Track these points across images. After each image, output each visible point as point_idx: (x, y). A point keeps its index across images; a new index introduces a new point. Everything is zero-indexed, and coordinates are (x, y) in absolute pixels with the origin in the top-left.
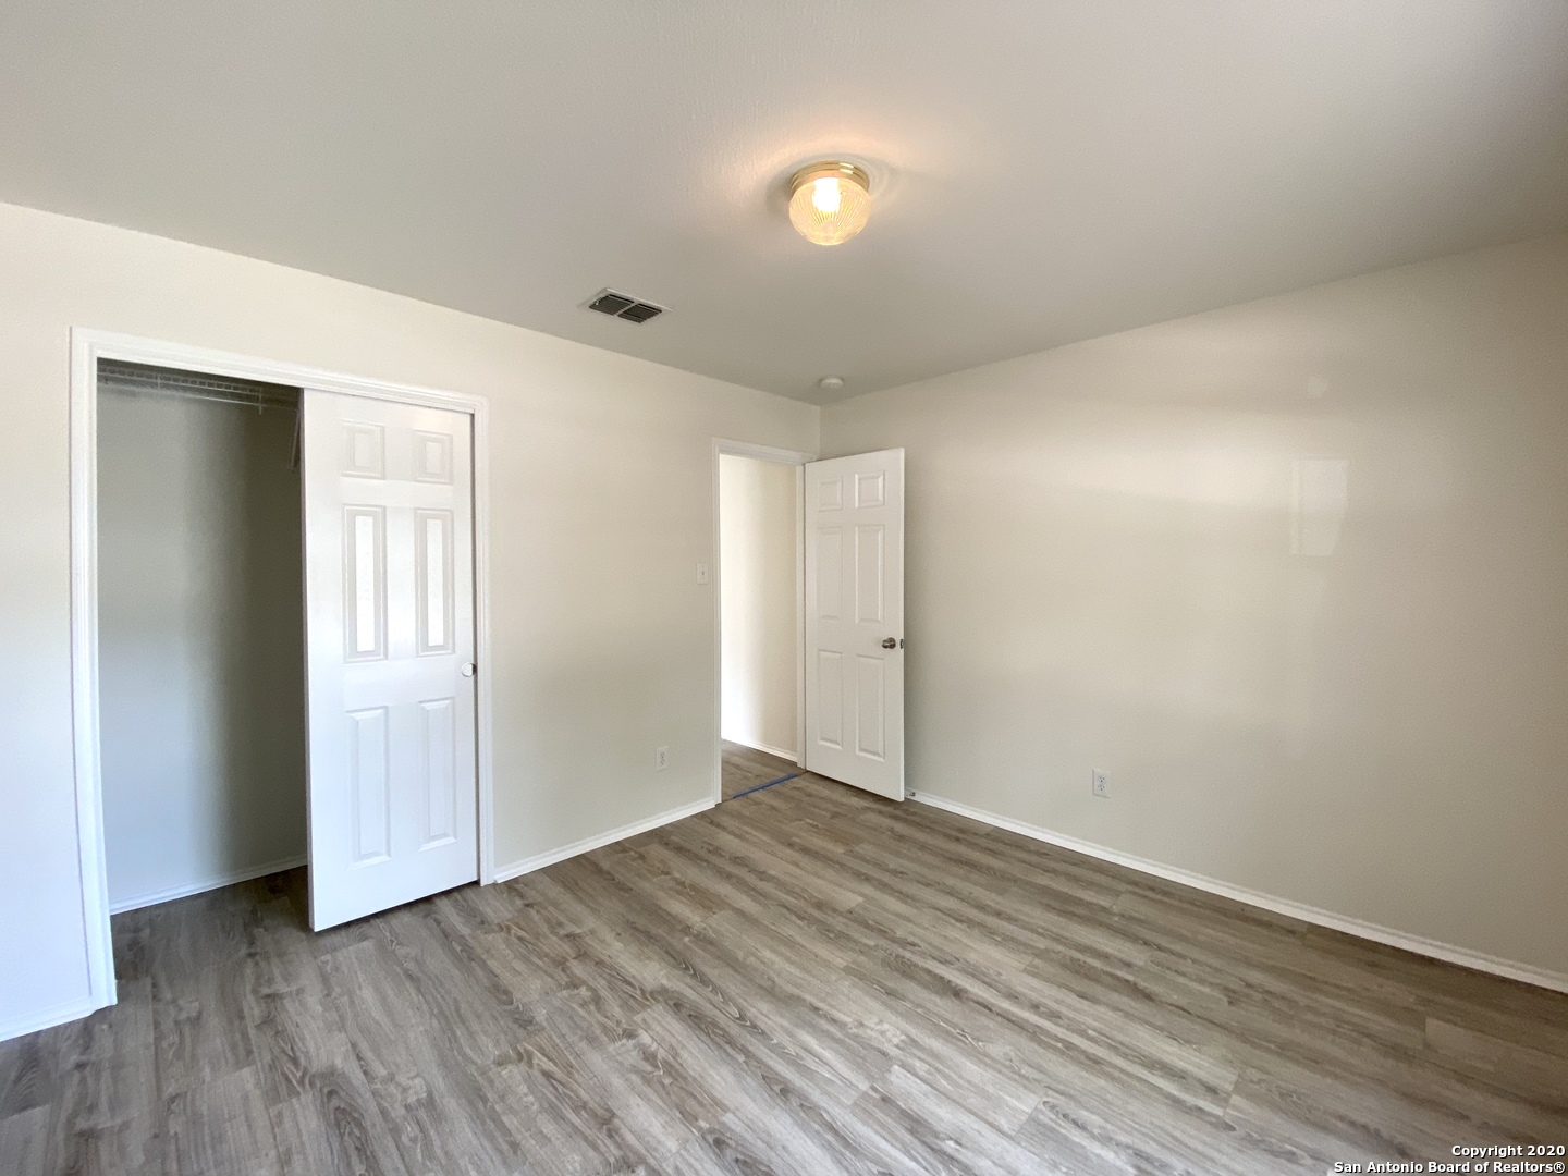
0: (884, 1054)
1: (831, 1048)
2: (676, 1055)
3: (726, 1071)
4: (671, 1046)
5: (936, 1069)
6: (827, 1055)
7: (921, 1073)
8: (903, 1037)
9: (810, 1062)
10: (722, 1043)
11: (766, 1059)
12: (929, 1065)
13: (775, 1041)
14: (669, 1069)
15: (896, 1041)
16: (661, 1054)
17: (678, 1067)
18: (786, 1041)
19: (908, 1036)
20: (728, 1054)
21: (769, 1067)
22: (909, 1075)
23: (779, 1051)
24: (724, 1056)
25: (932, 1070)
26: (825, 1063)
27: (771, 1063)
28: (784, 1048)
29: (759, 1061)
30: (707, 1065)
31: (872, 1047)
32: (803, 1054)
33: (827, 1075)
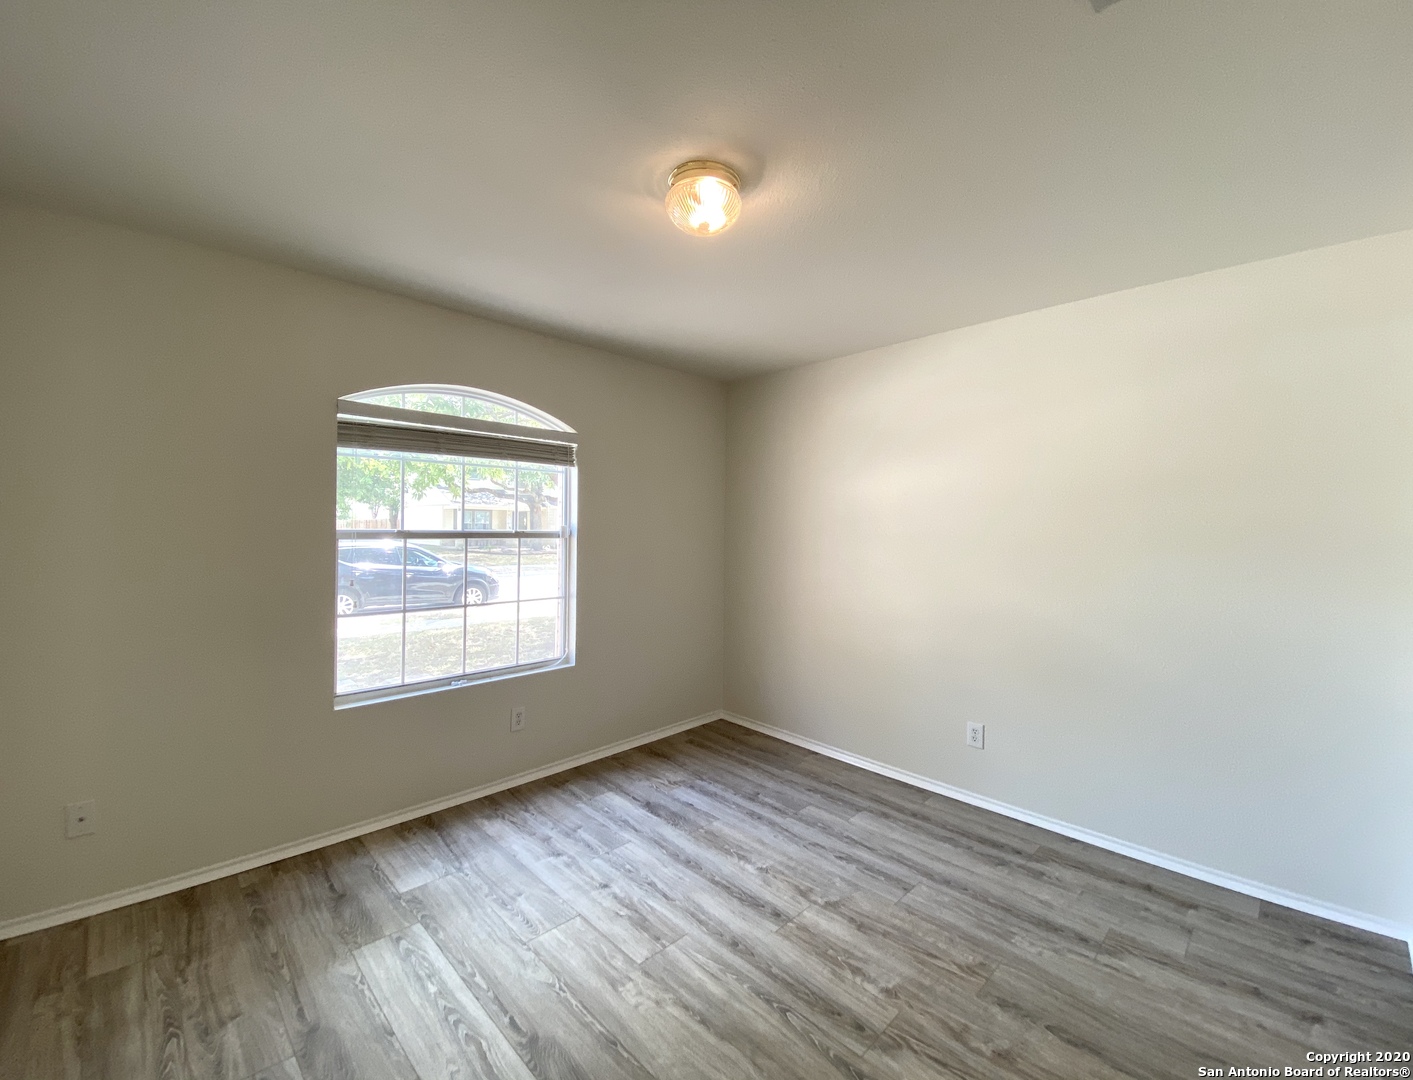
0: (647, 974)
1: (694, 979)
2: (834, 973)
3: (786, 960)
4: (843, 981)
5: (605, 959)
6: (698, 974)
7: (620, 957)
8: (620, 989)
9: (713, 966)
10: (796, 985)
11: (753, 970)
12: (610, 964)
13: (745, 986)
14: (834, 961)
15: (630, 985)
16: (848, 975)
17: (828, 963)
18: (735, 986)
19: (616, 990)
20: (788, 974)
21: (750, 963)
22: (631, 955)
23: (741, 977)
24: (791, 972)
25: (608, 958)
26: (701, 966)
27: (748, 966)
28: (736, 980)
29: (758, 968)
30: (803, 964)
31: (655, 980)
32: (720, 974)
33: (700, 956)
